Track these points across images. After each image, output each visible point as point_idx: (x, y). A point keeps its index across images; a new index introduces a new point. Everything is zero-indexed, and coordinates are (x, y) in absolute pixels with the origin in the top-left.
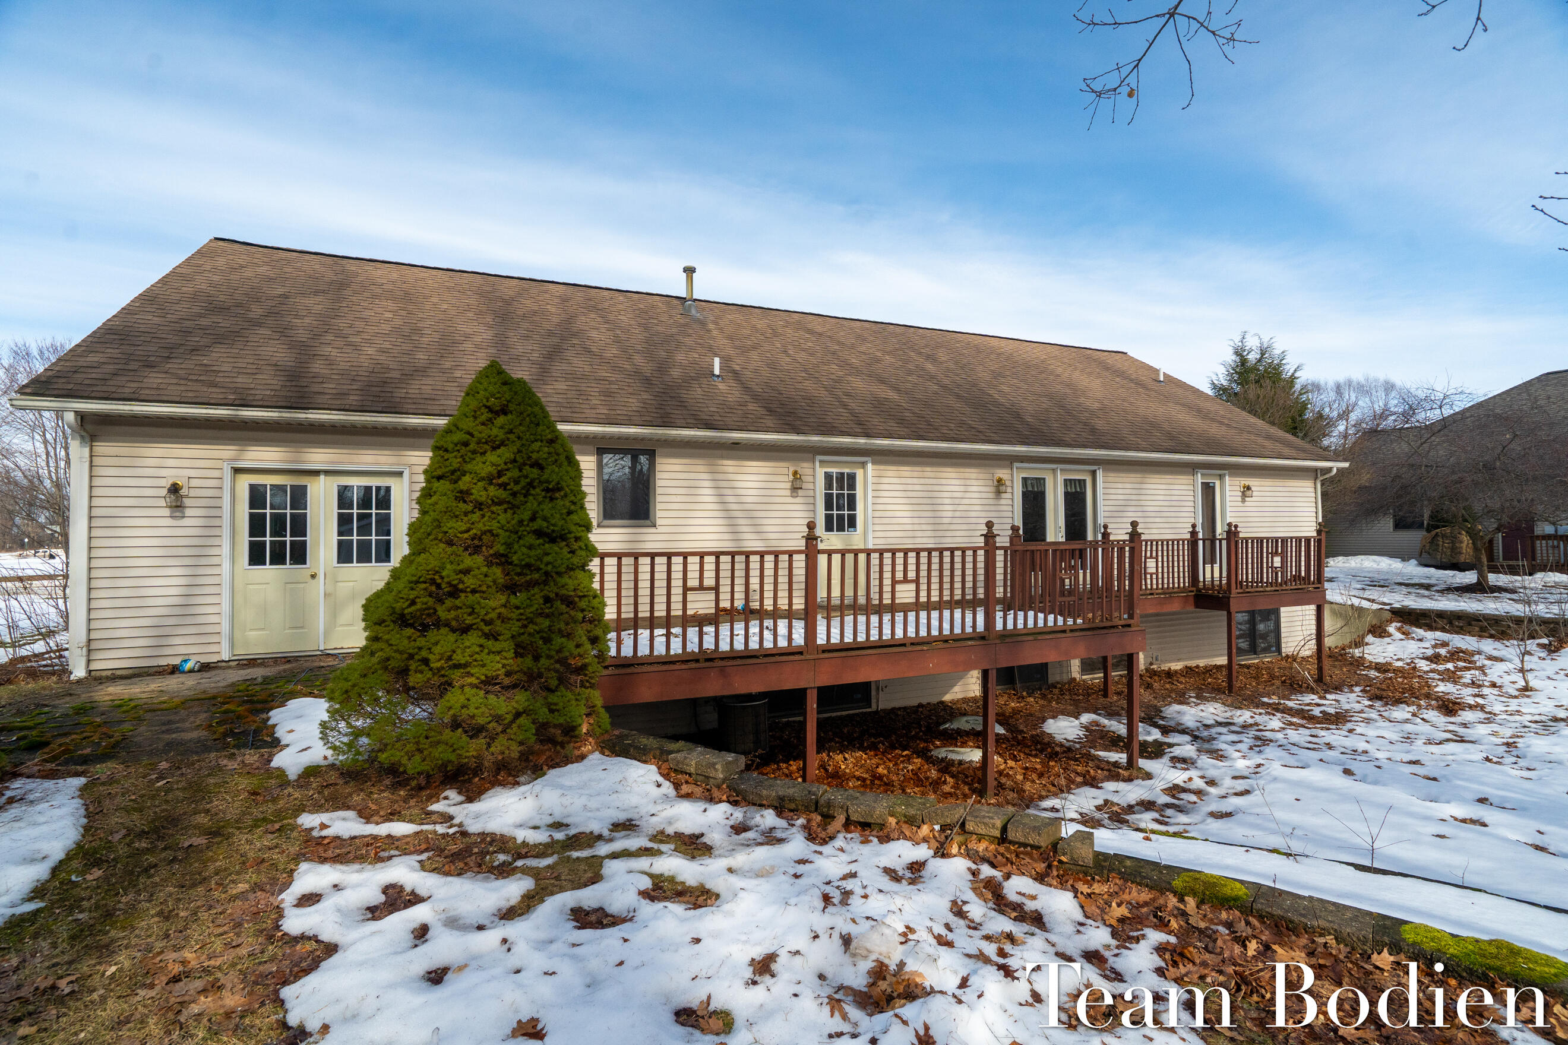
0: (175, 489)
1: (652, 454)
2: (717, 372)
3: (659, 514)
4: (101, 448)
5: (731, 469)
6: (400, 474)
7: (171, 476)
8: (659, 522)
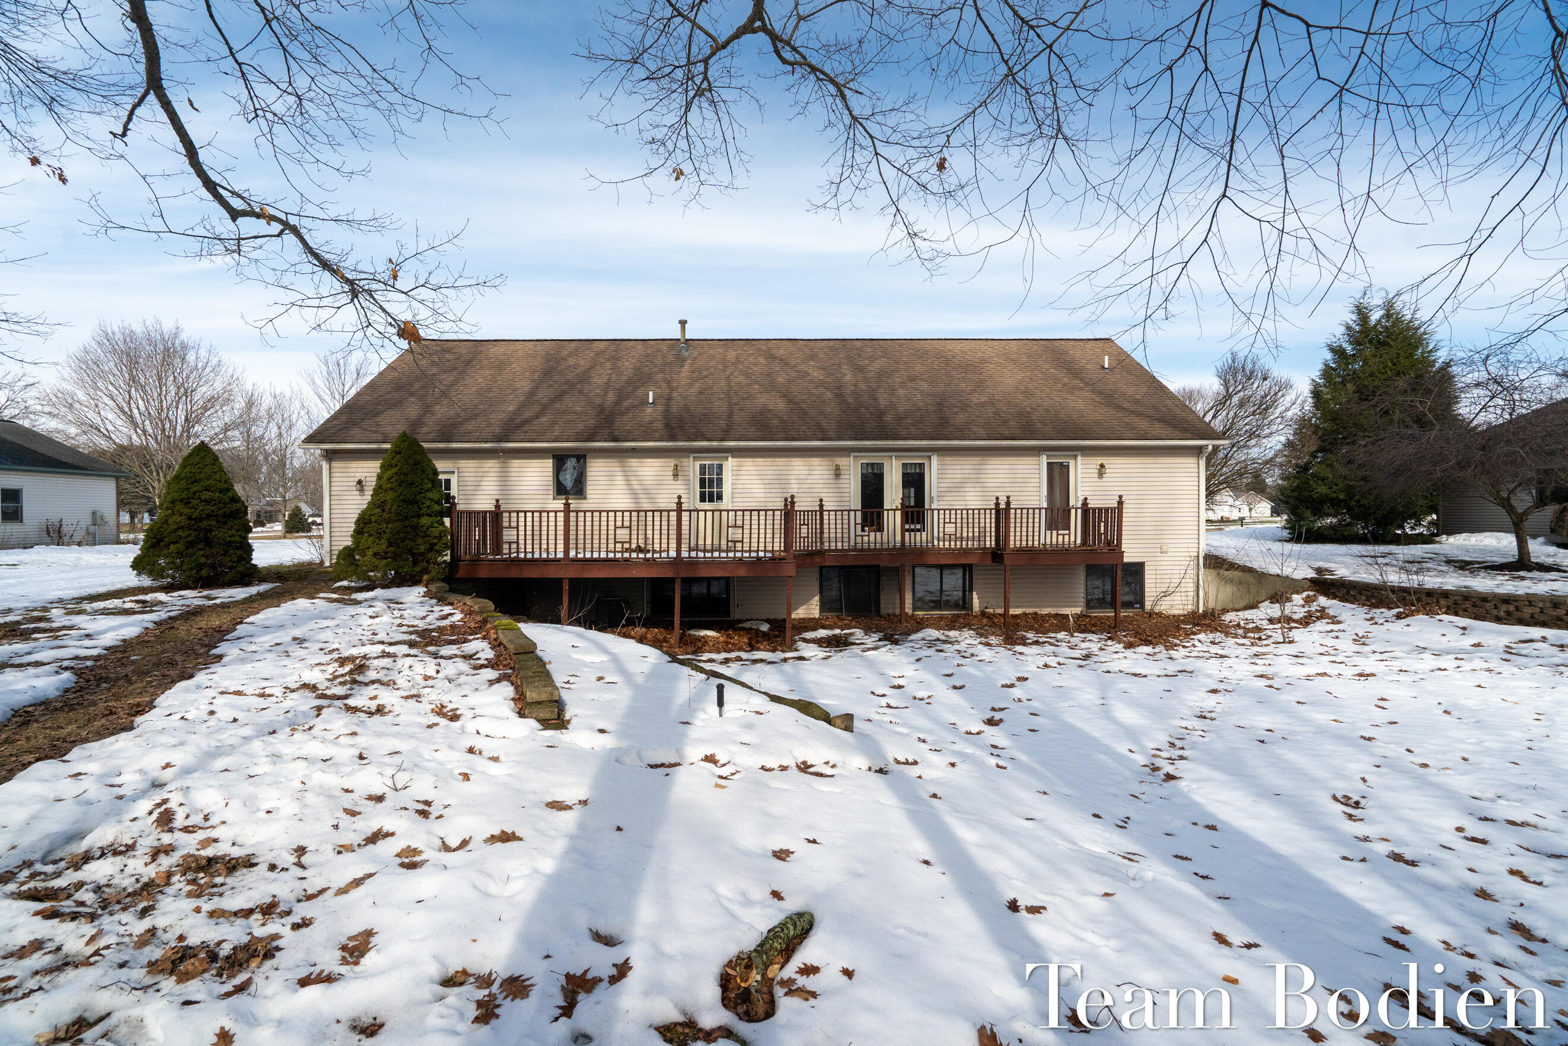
0: (360, 482)
1: (585, 457)
2: (651, 401)
3: (588, 492)
4: (335, 464)
5: (634, 464)
6: (453, 472)
7: (359, 476)
8: (588, 497)
